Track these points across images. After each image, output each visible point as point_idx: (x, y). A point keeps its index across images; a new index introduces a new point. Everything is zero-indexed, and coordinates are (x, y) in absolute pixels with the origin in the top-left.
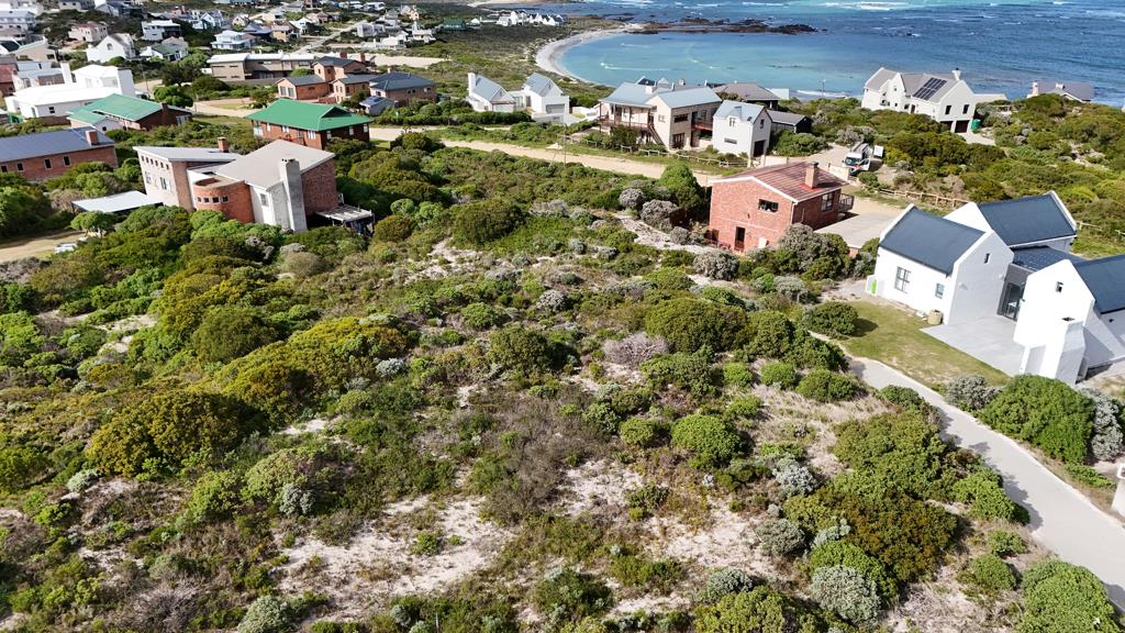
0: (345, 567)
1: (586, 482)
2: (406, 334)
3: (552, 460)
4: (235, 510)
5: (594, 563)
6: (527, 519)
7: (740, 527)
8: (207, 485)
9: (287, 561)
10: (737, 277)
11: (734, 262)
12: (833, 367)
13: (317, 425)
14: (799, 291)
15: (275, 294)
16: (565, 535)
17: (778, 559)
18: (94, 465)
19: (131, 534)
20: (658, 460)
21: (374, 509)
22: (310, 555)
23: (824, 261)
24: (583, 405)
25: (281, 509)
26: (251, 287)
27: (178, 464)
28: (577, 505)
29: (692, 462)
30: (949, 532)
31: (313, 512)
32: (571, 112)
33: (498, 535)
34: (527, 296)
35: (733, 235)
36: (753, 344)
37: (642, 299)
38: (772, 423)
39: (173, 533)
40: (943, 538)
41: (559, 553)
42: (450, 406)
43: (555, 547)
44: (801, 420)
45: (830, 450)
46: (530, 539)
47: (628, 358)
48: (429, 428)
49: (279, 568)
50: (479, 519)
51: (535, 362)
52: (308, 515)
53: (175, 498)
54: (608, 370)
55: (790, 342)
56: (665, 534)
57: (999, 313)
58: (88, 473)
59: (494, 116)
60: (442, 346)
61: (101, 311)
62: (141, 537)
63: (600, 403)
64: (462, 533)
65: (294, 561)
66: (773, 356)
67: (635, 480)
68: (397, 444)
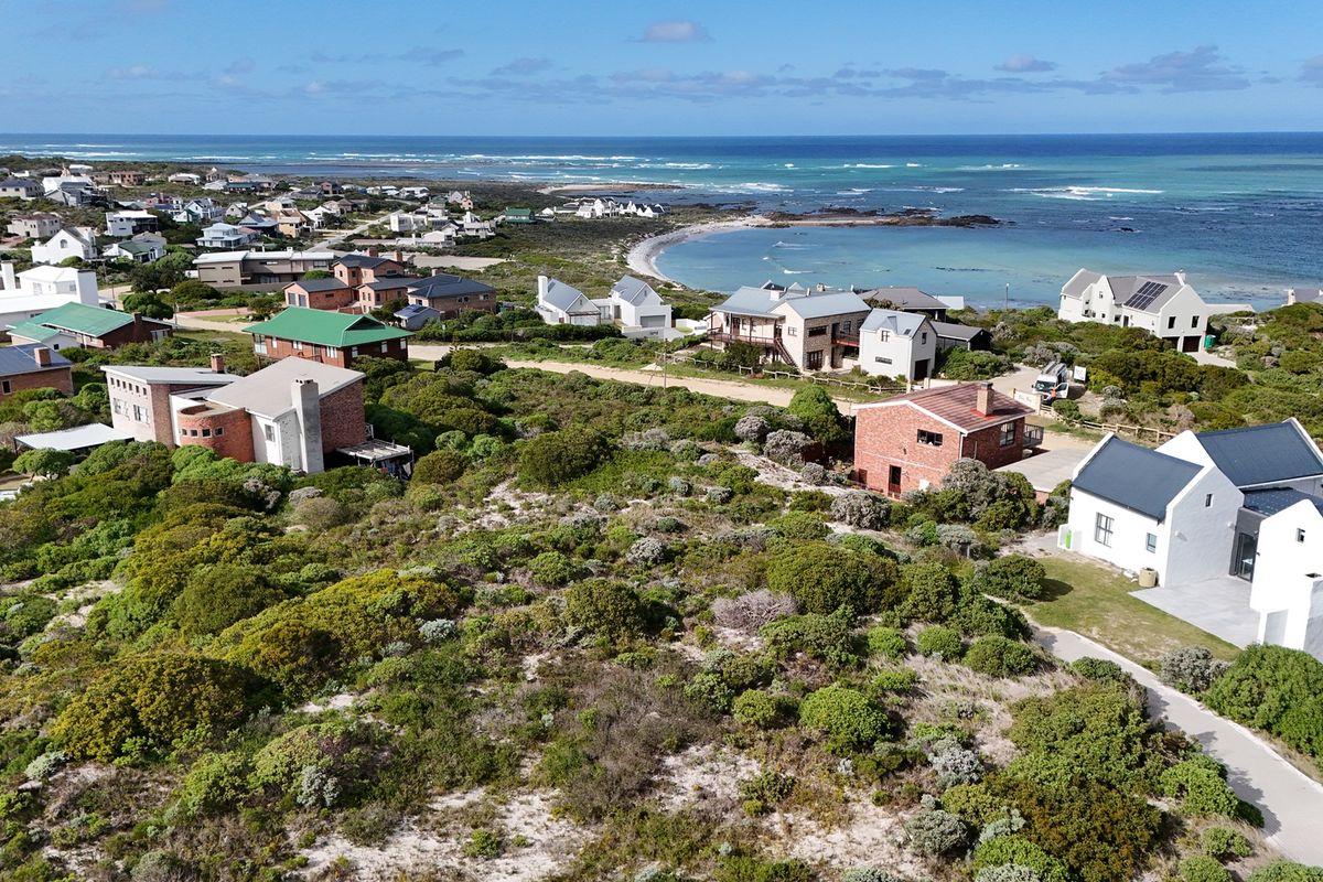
0: (379, 872)
1: (689, 771)
2: (458, 590)
3: (646, 743)
4: (239, 800)
5: (698, 866)
6: (613, 816)
7: (886, 823)
8: (205, 769)
9: (305, 864)
10: (888, 526)
11: (884, 506)
12: (1010, 635)
13: (343, 701)
14: (969, 543)
15: (283, 550)
16: (661, 833)
17: (933, 860)
18: (61, 746)
19: (107, 831)
20: (782, 743)
21: (416, 802)
22: (335, 858)
23: (1003, 508)
24: (685, 678)
25: (300, 799)
26: (252, 541)
27: (167, 744)
28: (677, 800)
29: (827, 746)
30: (1153, 829)
31: (339, 804)
32: (674, 325)
33: (575, 836)
34: (613, 547)
35: (886, 476)
36: (907, 604)
37: (764, 550)
38: (931, 701)
39: (161, 828)
40: (1145, 836)
41: (654, 855)
42: (514, 678)
43: (649, 848)
44: (969, 699)
45: (1005, 734)
46: (617, 840)
47: (744, 621)
48: (486, 705)
49: (295, 873)
50: (551, 816)
51: (624, 624)
52: (332, 807)
53: (162, 789)
54: (719, 636)
55: (955, 602)
56: (790, 831)
57: (1231, 574)
58: (52, 756)
59: (572, 330)
60: (505, 605)
61: (48, 577)
62: (120, 833)
63: (707, 674)
64: (528, 832)
65: (315, 864)
66: (934, 620)
67: (751, 768)
68: (445, 723)
